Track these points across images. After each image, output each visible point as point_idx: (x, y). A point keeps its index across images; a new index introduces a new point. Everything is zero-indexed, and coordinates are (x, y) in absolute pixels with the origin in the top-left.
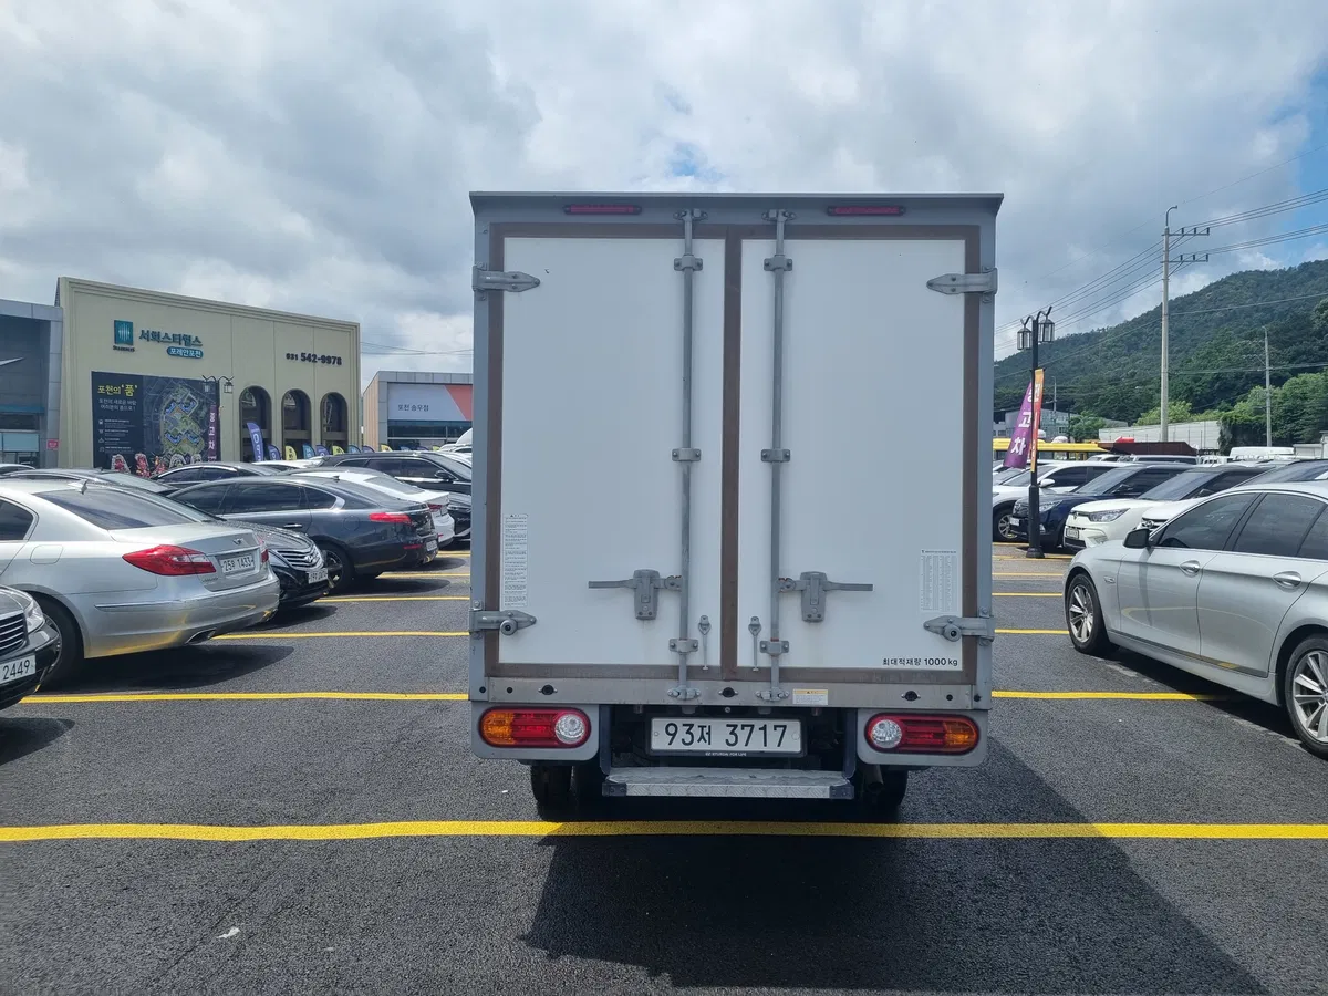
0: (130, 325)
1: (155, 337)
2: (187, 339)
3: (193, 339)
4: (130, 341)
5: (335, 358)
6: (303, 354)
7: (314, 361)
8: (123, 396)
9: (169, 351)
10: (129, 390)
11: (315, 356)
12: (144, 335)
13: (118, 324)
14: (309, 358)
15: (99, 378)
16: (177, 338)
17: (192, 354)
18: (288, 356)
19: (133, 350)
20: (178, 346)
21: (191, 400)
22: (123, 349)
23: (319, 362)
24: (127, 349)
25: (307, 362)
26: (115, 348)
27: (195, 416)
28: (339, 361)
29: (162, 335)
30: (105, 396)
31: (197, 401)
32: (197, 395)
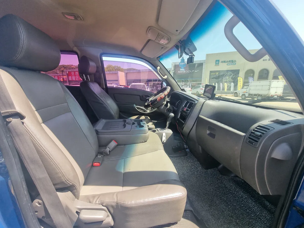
0: (219, 61)
1: (224, 62)
2: (232, 61)
4: (218, 64)
8: (216, 75)
9: (227, 65)
10: (217, 73)
12: (222, 62)
13: (216, 61)
15: (211, 72)
16: (229, 61)
19: (219, 65)
20: (230, 63)
21: (231, 74)
22: (217, 66)
24: (218, 66)
26: (215, 66)
27: (232, 78)
29: (226, 61)
30: (212, 75)
31: (233, 74)
32: (233, 73)
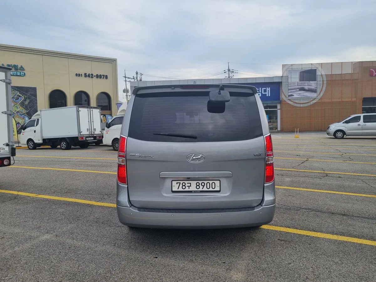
2: (16, 67)
3: (19, 67)
5: (104, 75)
6: (85, 74)
7: (92, 77)
11: (92, 75)
14: (89, 76)
17: (19, 74)
18: (77, 75)
21: (20, 96)
23: (95, 78)
25: (88, 78)
27: (22, 104)
28: (107, 77)
31: (23, 97)
32: (23, 94)
